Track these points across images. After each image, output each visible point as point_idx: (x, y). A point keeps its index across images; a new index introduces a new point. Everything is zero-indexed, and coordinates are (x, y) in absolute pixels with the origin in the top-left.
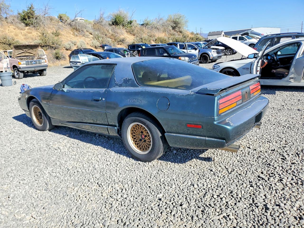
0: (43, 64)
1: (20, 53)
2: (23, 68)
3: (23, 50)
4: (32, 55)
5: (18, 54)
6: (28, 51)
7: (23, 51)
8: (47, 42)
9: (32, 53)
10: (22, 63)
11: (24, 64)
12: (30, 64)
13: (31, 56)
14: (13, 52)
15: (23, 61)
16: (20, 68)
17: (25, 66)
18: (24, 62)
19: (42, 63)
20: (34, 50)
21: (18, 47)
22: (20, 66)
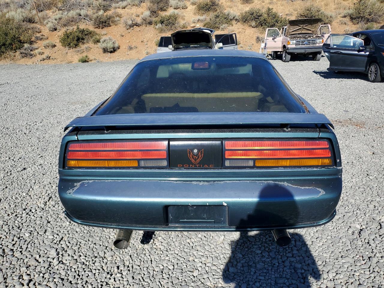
0: (317, 45)
1: (296, 30)
2: (290, 49)
3: (300, 26)
4: (310, 32)
5: (293, 31)
6: (305, 27)
7: (300, 28)
8: (361, 11)
9: (310, 30)
10: (291, 42)
11: (293, 44)
12: (301, 44)
13: (308, 34)
14: (287, 29)
15: (294, 40)
16: (288, 49)
17: (294, 46)
18: (295, 42)
19: (317, 43)
20: (313, 26)
21: (293, 22)
22: (289, 46)
